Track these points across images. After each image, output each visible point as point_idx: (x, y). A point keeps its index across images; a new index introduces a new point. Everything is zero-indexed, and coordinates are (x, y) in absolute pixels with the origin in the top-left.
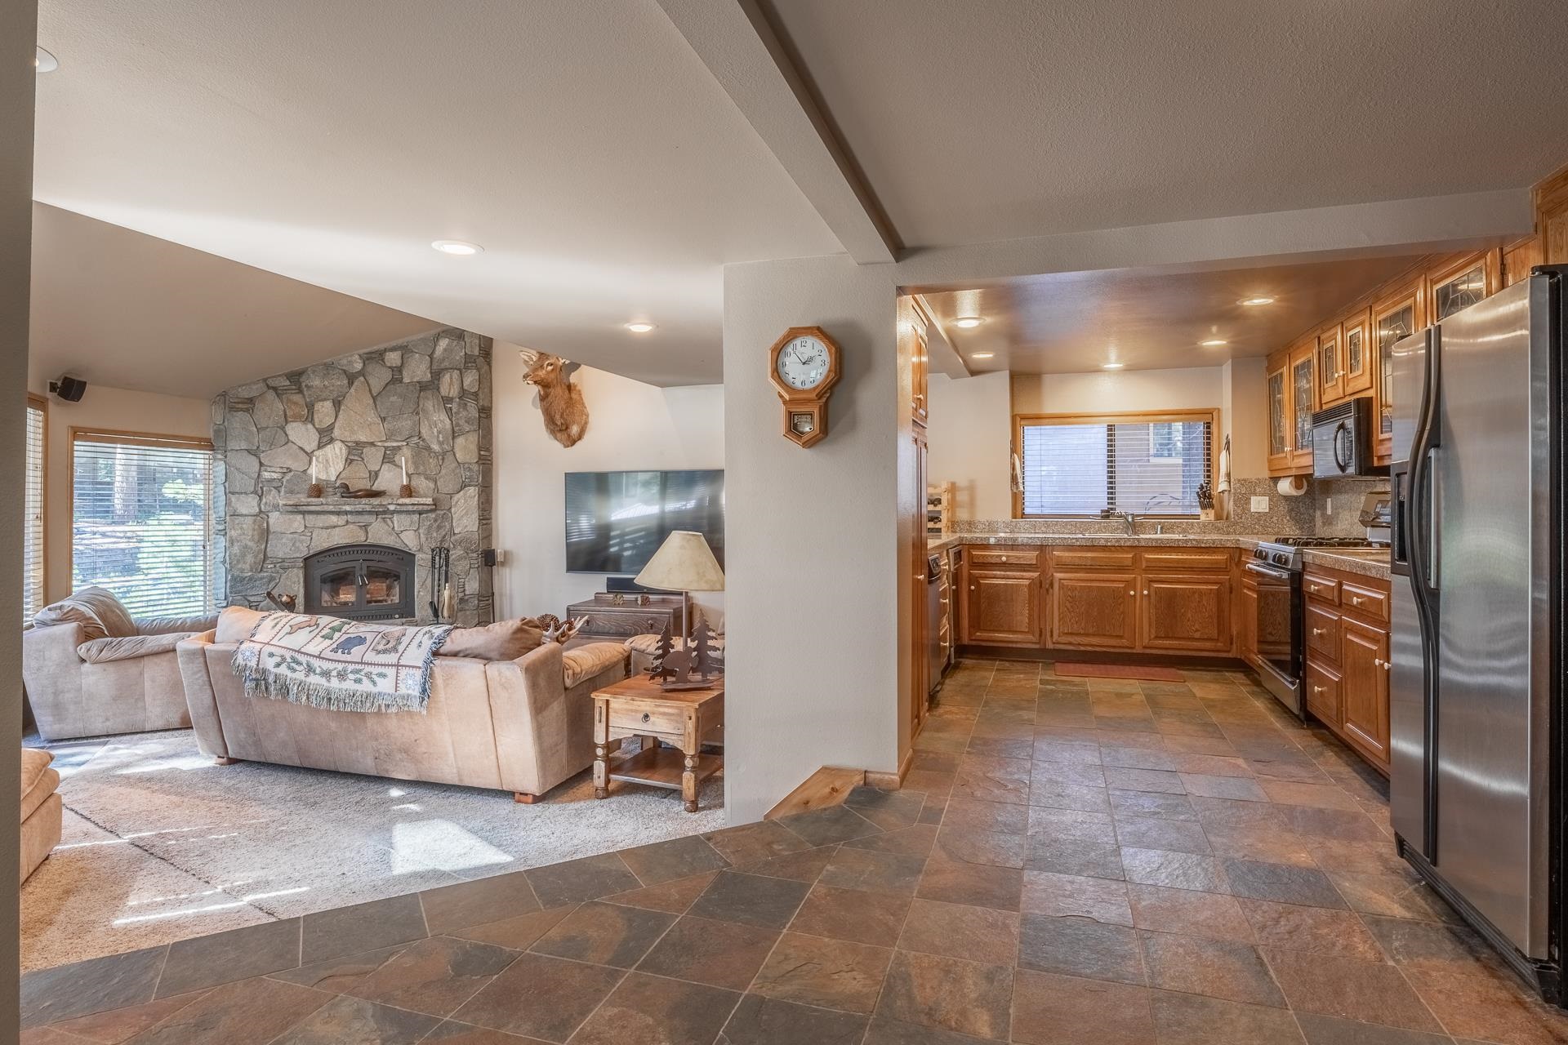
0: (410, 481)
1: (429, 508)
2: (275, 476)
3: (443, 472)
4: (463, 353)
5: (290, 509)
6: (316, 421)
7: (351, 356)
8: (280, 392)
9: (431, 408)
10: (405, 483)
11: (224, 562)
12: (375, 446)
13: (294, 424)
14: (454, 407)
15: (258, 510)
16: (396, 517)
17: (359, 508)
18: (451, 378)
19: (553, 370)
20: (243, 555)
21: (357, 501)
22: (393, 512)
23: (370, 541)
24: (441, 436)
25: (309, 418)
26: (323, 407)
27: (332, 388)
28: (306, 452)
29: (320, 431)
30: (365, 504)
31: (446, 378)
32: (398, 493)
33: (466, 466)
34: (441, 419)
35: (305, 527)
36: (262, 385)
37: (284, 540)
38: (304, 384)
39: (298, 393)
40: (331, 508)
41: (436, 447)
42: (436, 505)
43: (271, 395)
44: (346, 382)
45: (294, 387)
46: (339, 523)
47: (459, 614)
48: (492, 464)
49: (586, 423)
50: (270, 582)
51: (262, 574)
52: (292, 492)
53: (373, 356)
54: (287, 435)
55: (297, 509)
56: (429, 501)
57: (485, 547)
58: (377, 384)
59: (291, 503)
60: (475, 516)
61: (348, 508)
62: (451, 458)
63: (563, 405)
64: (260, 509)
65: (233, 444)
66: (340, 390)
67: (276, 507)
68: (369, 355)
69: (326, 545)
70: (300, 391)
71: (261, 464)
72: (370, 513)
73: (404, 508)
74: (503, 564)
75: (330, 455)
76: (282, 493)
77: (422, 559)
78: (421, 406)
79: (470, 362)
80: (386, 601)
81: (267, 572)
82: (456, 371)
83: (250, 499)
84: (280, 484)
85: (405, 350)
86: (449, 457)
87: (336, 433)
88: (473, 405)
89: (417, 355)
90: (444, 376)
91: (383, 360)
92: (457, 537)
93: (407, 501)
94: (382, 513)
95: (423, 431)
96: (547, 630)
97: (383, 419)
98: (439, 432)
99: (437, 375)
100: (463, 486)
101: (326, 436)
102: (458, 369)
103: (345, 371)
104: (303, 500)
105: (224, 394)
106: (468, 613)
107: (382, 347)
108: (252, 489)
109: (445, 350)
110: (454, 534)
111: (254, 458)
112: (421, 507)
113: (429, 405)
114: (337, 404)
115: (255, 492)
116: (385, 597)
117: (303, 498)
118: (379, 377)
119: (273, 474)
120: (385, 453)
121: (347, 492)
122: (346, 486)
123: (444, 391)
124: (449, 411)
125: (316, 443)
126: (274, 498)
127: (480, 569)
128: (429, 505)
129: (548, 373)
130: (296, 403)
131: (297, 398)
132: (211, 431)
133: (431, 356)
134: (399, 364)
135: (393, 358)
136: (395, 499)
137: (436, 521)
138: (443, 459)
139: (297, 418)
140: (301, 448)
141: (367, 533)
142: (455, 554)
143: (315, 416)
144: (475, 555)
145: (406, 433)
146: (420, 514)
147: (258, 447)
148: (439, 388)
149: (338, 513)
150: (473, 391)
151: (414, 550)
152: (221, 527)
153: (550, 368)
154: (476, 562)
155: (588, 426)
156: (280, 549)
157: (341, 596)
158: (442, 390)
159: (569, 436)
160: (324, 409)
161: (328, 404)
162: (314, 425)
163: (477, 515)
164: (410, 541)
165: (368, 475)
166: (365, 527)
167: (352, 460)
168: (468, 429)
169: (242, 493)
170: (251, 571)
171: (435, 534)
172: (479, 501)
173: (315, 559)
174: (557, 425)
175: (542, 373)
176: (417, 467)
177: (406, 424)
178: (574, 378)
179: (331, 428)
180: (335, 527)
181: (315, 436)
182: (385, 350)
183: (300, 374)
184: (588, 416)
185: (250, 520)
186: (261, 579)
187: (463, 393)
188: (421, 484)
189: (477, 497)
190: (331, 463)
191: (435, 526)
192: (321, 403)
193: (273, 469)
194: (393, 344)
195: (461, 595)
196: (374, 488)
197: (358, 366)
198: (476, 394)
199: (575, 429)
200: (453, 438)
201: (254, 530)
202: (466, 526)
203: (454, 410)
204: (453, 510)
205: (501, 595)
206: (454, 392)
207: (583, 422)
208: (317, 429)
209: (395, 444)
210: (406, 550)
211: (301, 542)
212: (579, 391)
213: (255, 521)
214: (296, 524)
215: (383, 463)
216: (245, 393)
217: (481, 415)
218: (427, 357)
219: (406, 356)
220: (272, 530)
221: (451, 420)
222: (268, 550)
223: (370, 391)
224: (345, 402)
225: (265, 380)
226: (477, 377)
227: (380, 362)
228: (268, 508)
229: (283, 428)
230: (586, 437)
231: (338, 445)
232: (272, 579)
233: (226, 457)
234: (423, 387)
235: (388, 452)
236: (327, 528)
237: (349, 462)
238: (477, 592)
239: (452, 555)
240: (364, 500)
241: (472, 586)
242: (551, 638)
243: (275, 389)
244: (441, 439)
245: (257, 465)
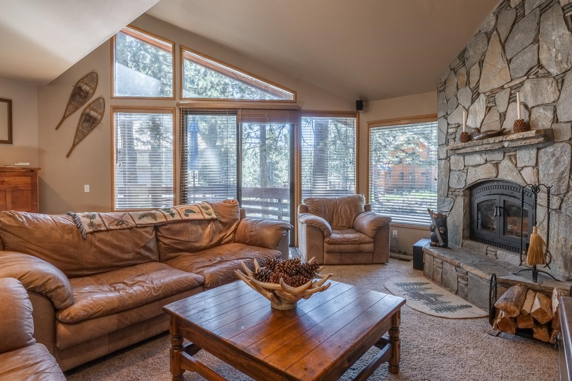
0: (528, 115)
1: (537, 141)
2: (452, 130)
5: (453, 153)
6: (471, 82)
7: (489, 17)
8: (456, 70)
9: (551, 27)
10: (519, 119)
13: (461, 90)
15: (446, 155)
16: (517, 153)
20: (442, 185)
21: (482, 141)
22: (515, 148)
23: (501, 177)
24: (559, 55)
25: (468, 83)
26: (474, 70)
27: (479, 52)
28: (466, 109)
29: (473, 90)
32: (516, 129)
35: (465, 166)
36: (449, 70)
37: (456, 176)
38: (466, 58)
39: (463, 66)
40: (476, 149)
41: (554, 71)
42: (546, 136)
43: (452, 74)
44: (486, 41)
45: (462, 63)
46: (482, 162)
51: (447, 198)
53: (503, 6)
54: (458, 100)
58: (505, 30)
59: (450, 148)
61: (484, 147)
65: (439, 114)
66: (483, 50)
68: (499, 8)
69: (475, 180)
70: (465, 64)
71: (448, 124)
72: (498, 150)
73: (517, 144)
75: (477, 107)
76: (455, 142)
78: (541, 30)
83: (444, 148)
87: (481, 88)
95: (542, 58)
97: (509, 62)
98: (558, 51)
101: (475, 93)
103: (486, 33)
105: (437, 84)
108: (445, 141)
111: (445, 120)
112: (529, 142)
113: (549, 23)
114: (481, 64)
115: (446, 143)
117: (460, 144)
118: (506, 22)
120: (510, 93)
122: (478, 131)
125: (471, 100)
130: (462, 74)
131: (462, 70)
136: (510, 135)
137: (553, 155)
138: (561, 82)
139: (462, 85)
140: (464, 107)
141: (498, 170)
143: (470, 79)
145: (528, 66)
146: (537, 149)
147: (447, 113)
149: (480, 152)
156: (454, 182)
160: (475, 72)
162: (470, 87)
164: (530, 177)
165: (499, 118)
166: (496, 165)
169: (442, 145)
170: (442, 195)
171: (552, 171)
176: (536, 99)
177: (528, 57)
179: (478, 84)
180: (479, 165)
181: (470, 95)
183: (464, 51)
185: (444, 162)
186: (447, 201)
188: (541, 117)
190: (478, 114)
191: (552, 161)
192: (473, 67)
193: (451, 126)
196: (502, 128)
197: (493, 22)
201: (445, 168)
209: (518, 82)
211: (463, 177)
214: (461, 164)
215: (509, 103)
216: (444, 79)
220: (451, 168)
222: (450, 182)
223: (500, 41)
224: (485, 59)
225: (450, 65)
227: (508, 8)
228: (450, 154)
229: (456, 96)
231: (482, 98)
233: (438, 123)
236: (475, 166)
237: (488, 109)
240: (485, 141)
243: (454, 69)
244: (560, 58)
245: (446, 124)
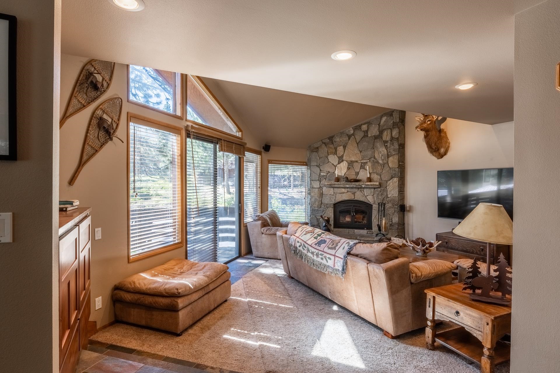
0: (370, 176)
1: (378, 186)
2: (325, 174)
3: (384, 171)
4: (392, 122)
5: (329, 186)
6: (338, 153)
7: (349, 128)
8: (326, 144)
9: (379, 146)
10: (368, 176)
11: (310, 204)
12: (358, 162)
13: (331, 156)
14: (388, 144)
15: (319, 186)
16: (365, 190)
17: (351, 186)
18: (387, 133)
19: (430, 123)
20: (315, 202)
21: (351, 183)
22: (364, 188)
23: (356, 199)
24: (383, 157)
25: (335, 153)
26: (340, 148)
27: (343, 141)
28: (334, 166)
29: (339, 158)
30: (354, 184)
31: (385, 133)
32: (366, 181)
33: (393, 169)
34: (383, 150)
35: (334, 193)
36: (321, 142)
37: (327, 197)
38: (334, 141)
39: (331, 144)
40: (342, 186)
41: (381, 162)
42: (380, 185)
43: (323, 146)
44: (347, 138)
45: (331, 142)
46: (345, 192)
47: (390, 231)
48: (405, 168)
49: (449, 147)
50: (323, 212)
51: (320, 209)
52: (330, 180)
53: (357, 127)
54: (328, 159)
55: (331, 186)
56: (377, 183)
57: (401, 203)
58: (358, 138)
59: (329, 184)
60: (397, 190)
61: (348, 186)
62: (387, 166)
63: (436, 139)
64: (320, 186)
65: (313, 164)
66: (346, 142)
67: (325, 186)
68: (355, 127)
69: (341, 200)
70: (333, 143)
71: (320, 170)
72: (355, 188)
73: (368, 186)
74: (409, 211)
75: (342, 166)
76: (327, 181)
77: (375, 207)
78: (375, 145)
79: (395, 125)
80: (362, 222)
81: (322, 208)
82: (389, 130)
83: (317, 182)
84: (326, 177)
85: (369, 124)
86: (386, 166)
87: (344, 158)
88: (396, 143)
89: (374, 125)
90: (384, 132)
91: (361, 129)
92: (389, 199)
93: (369, 183)
94: (360, 188)
95: (376, 155)
96: (418, 246)
97: (361, 152)
98: (382, 156)
99: (381, 132)
100: (392, 178)
101: (341, 160)
102: (390, 129)
103: (347, 134)
104: (333, 183)
105: (310, 147)
106: (393, 230)
107: (360, 123)
108: (318, 179)
109: (385, 121)
110: (388, 197)
111: (318, 168)
112: (374, 186)
113: (378, 144)
114: (345, 147)
115: (319, 180)
116: (362, 221)
117: (333, 182)
118: (359, 135)
119: (324, 174)
120: (361, 165)
121: (348, 180)
122: (347, 178)
123: (384, 139)
124: (386, 147)
125: (338, 162)
126: (324, 182)
127: (399, 212)
128: (377, 185)
129: (428, 125)
130: (331, 148)
131: (331, 146)
132: (307, 159)
133: (379, 125)
134: (367, 129)
135: (364, 127)
136: (365, 183)
137: (380, 192)
138: (384, 167)
139: (331, 153)
140: (333, 164)
141: (355, 196)
142: (388, 206)
143: (337, 152)
144: (397, 207)
145: (369, 157)
146: (374, 189)
147: (319, 164)
148: (382, 137)
149: (345, 188)
150: (396, 137)
151: (372, 203)
152: (309, 192)
153: (429, 122)
154: (397, 209)
155: (450, 148)
156: (326, 200)
157: (346, 219)
158: (383, 138)
159: (440, 154)
160: (340, 149)
161: (342, 147)
162: (337, 155)
163: (398, 189)
164: (370, 199)
165: (355, 174)
166: (354, 194)
167: (350, 168)
168: (394, 154)
169: (315, 180)
170: (317, 207)
171: (380, 197)
172: (398, 184)
173: (337, 205)
174: (433, 149)
175: (425, 125)
176: (373, 170)
177: (369, 153)
178: (442, 126)
179: (342, 156)
180: (343, 193)
181: (337, 159)
182: (362, 125)
183: (332, 137)
184: (449, 143)
185: (317, 190)
186: (320, 210)
187: (392, 139)
188: (375, 177)
189: (398, 182)
190: (342, 169)
191: (380, 194)
192: (339, 147)
193: (324, 172)
194: (365, 122)
195: (391, 223)
196: (357, 178)
197: (352, 132)
198: (398, 139)
199: (442, 150)
200: (388, 157)
201: (318, 193)
202: (393, 194)
203: (388, 146)
204: (387, 187)
205: (408, 224)
206: (389, 139)
207: (447, 147)
208: (338, 157)
209: (365, 161)
210: (369, 203)
211: (333, 198)
212: (445, 132)
213: (318, 190)
214: (331, 192)
215: (360, 169)
216: (316, 145)
217: (400, 147)
218: (378, 125)
219: (369, 126)
220: (324, 193)
221: (387, 150)
222: (322, 200)
223: (356, 141)
224: (347, 146)
225: (322, 140)
226: (398, 131)
227: (360, 129)
228: (323, 186)
229: (327, 157)
230: (449, 154)
231: (345, 162)
232: (323, 211)
233: (310, 168)
234: (376, 137)
235: (362, 164)
236: (341, 193)
237: (348, 169)
238: (397, 222)
239: (387, 206)
240: (353, 183)
241: (395, 219)
242: (420, 250)
243: (325, 143)
244: (383, 158)
245: (319, 171)
